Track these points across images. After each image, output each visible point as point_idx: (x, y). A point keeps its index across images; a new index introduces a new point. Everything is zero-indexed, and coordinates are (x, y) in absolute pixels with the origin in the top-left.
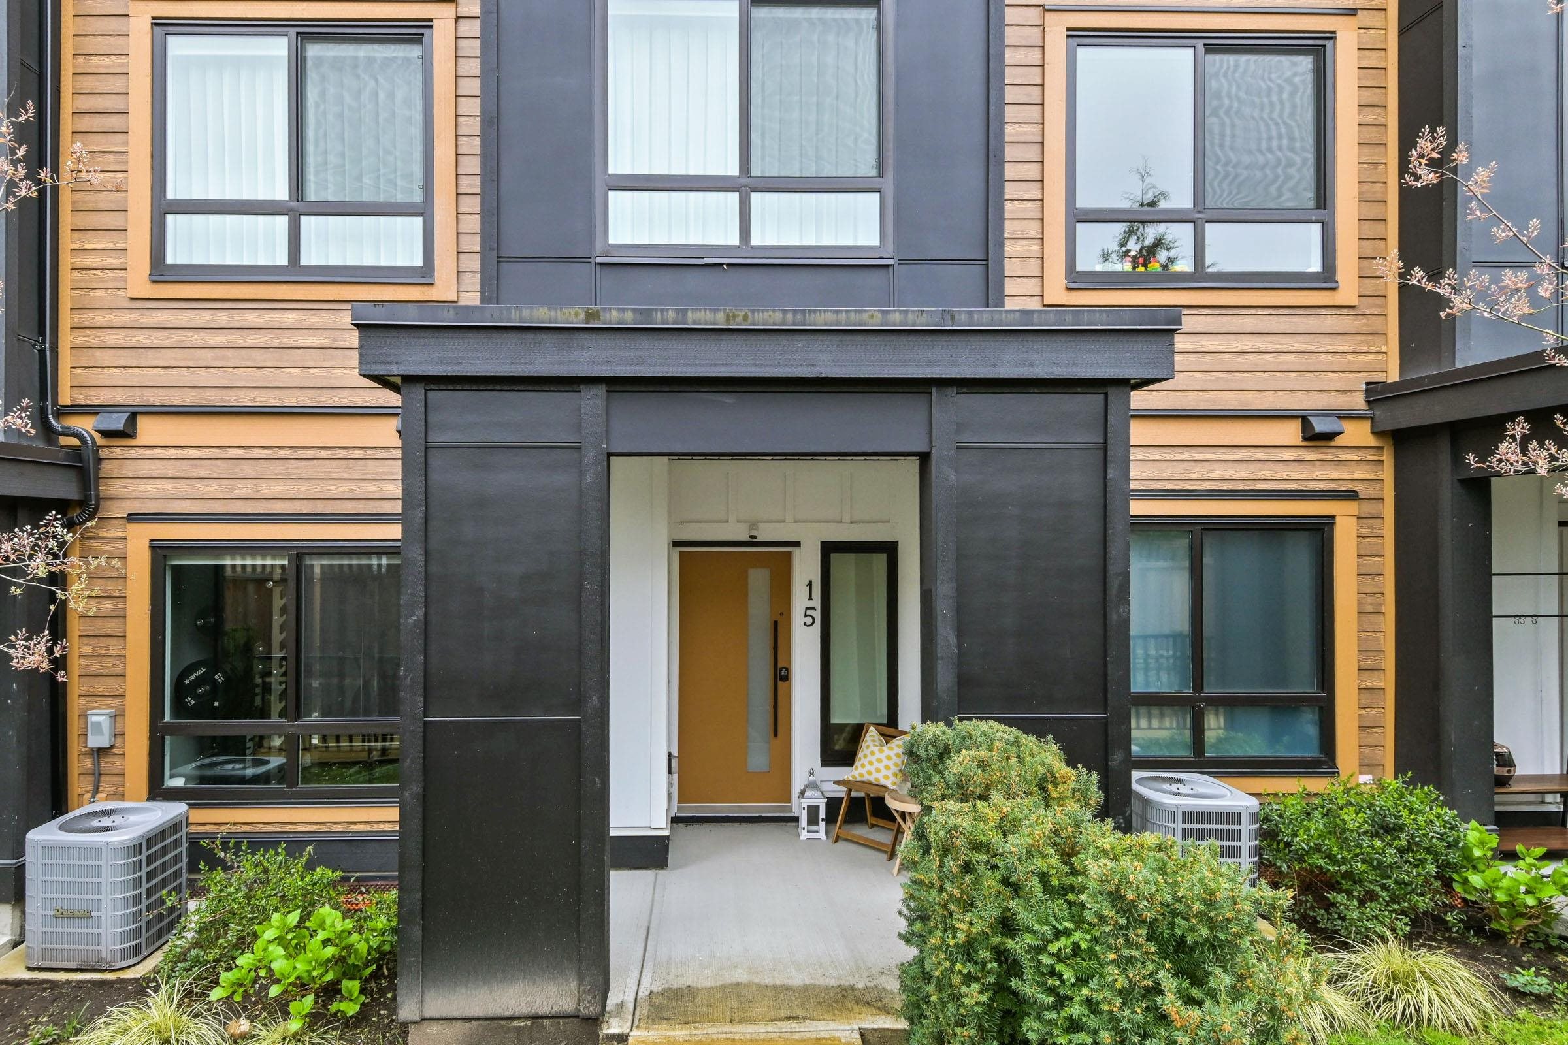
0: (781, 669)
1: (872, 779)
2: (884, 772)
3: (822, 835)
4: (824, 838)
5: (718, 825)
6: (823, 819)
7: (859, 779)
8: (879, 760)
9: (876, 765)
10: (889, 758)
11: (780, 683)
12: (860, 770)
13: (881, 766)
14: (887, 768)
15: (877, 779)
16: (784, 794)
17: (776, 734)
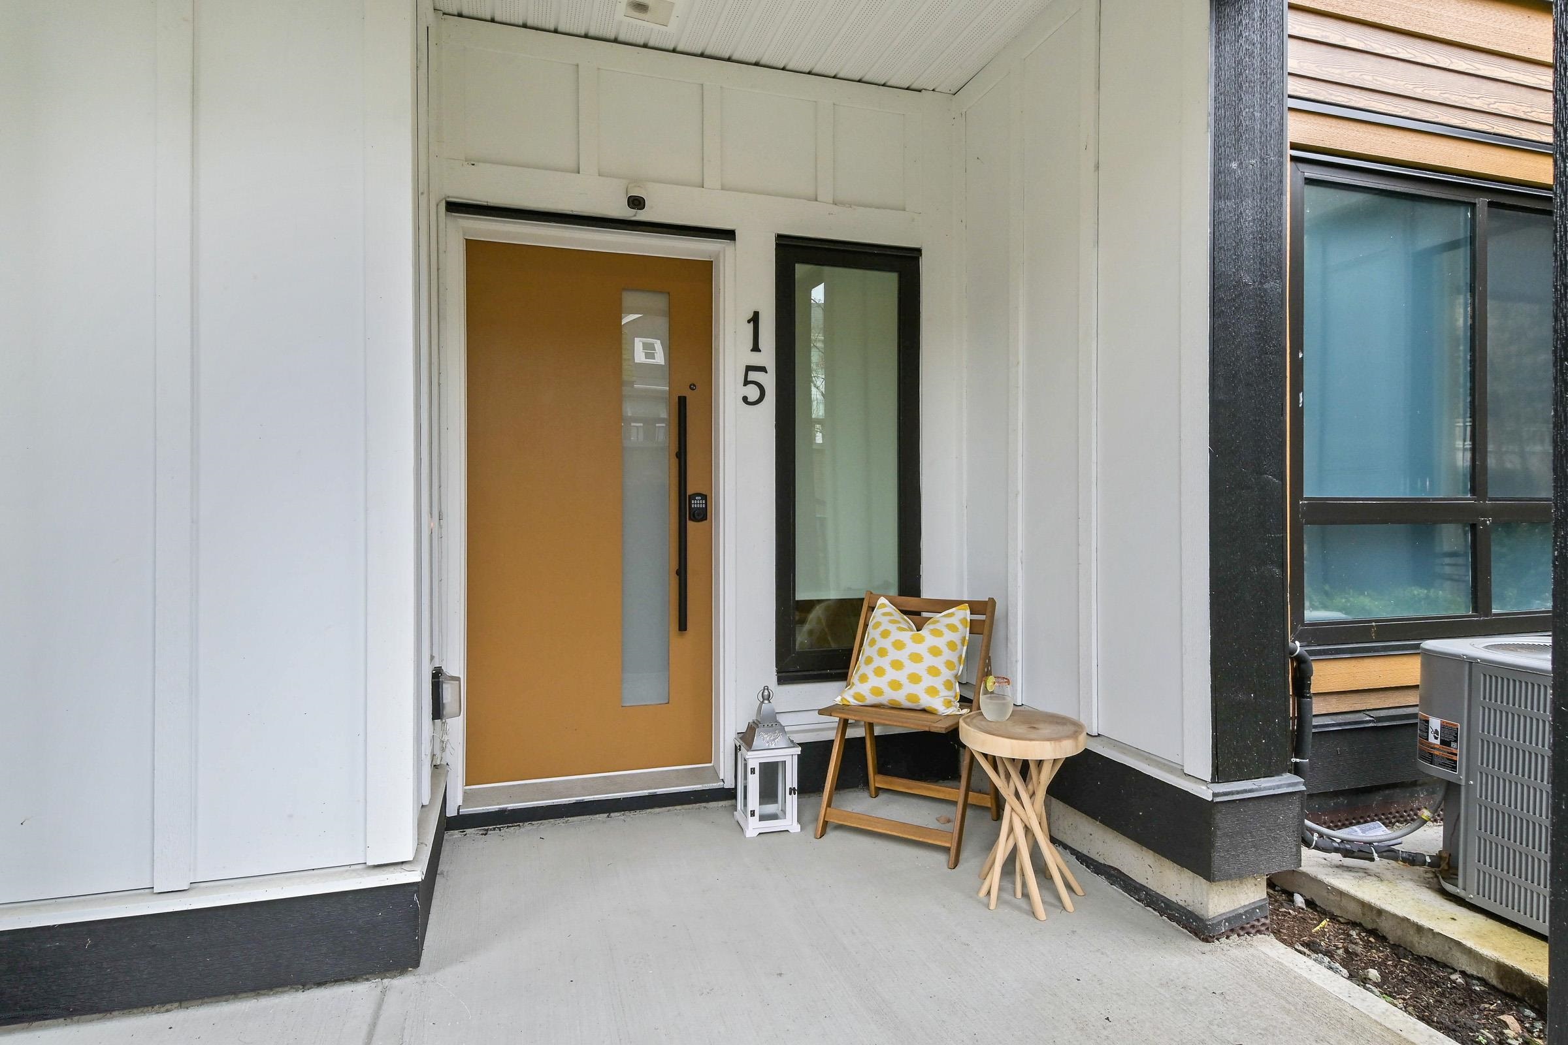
0: (692, 497)
1: (900, 697)
2: (928, 681)
3: (790, 822)
4: (795, 828)
5: (560, 822)
6: (792, 791)
7: (871, 699)
8: (916, 658)
9: (910, 667)
10: (935, 652)
11: (691, 525)
12: (874, 681)
13: (920, 669)
14: (933, 671)
15: (912, 697)
16: (703, 749)
17: (683, 626)
